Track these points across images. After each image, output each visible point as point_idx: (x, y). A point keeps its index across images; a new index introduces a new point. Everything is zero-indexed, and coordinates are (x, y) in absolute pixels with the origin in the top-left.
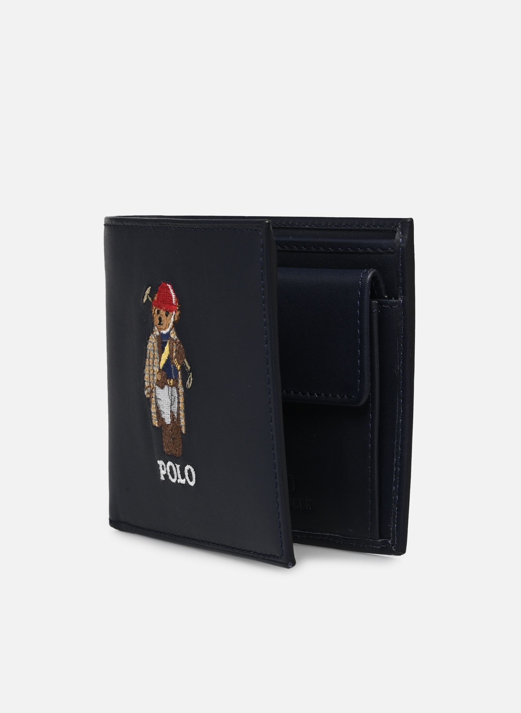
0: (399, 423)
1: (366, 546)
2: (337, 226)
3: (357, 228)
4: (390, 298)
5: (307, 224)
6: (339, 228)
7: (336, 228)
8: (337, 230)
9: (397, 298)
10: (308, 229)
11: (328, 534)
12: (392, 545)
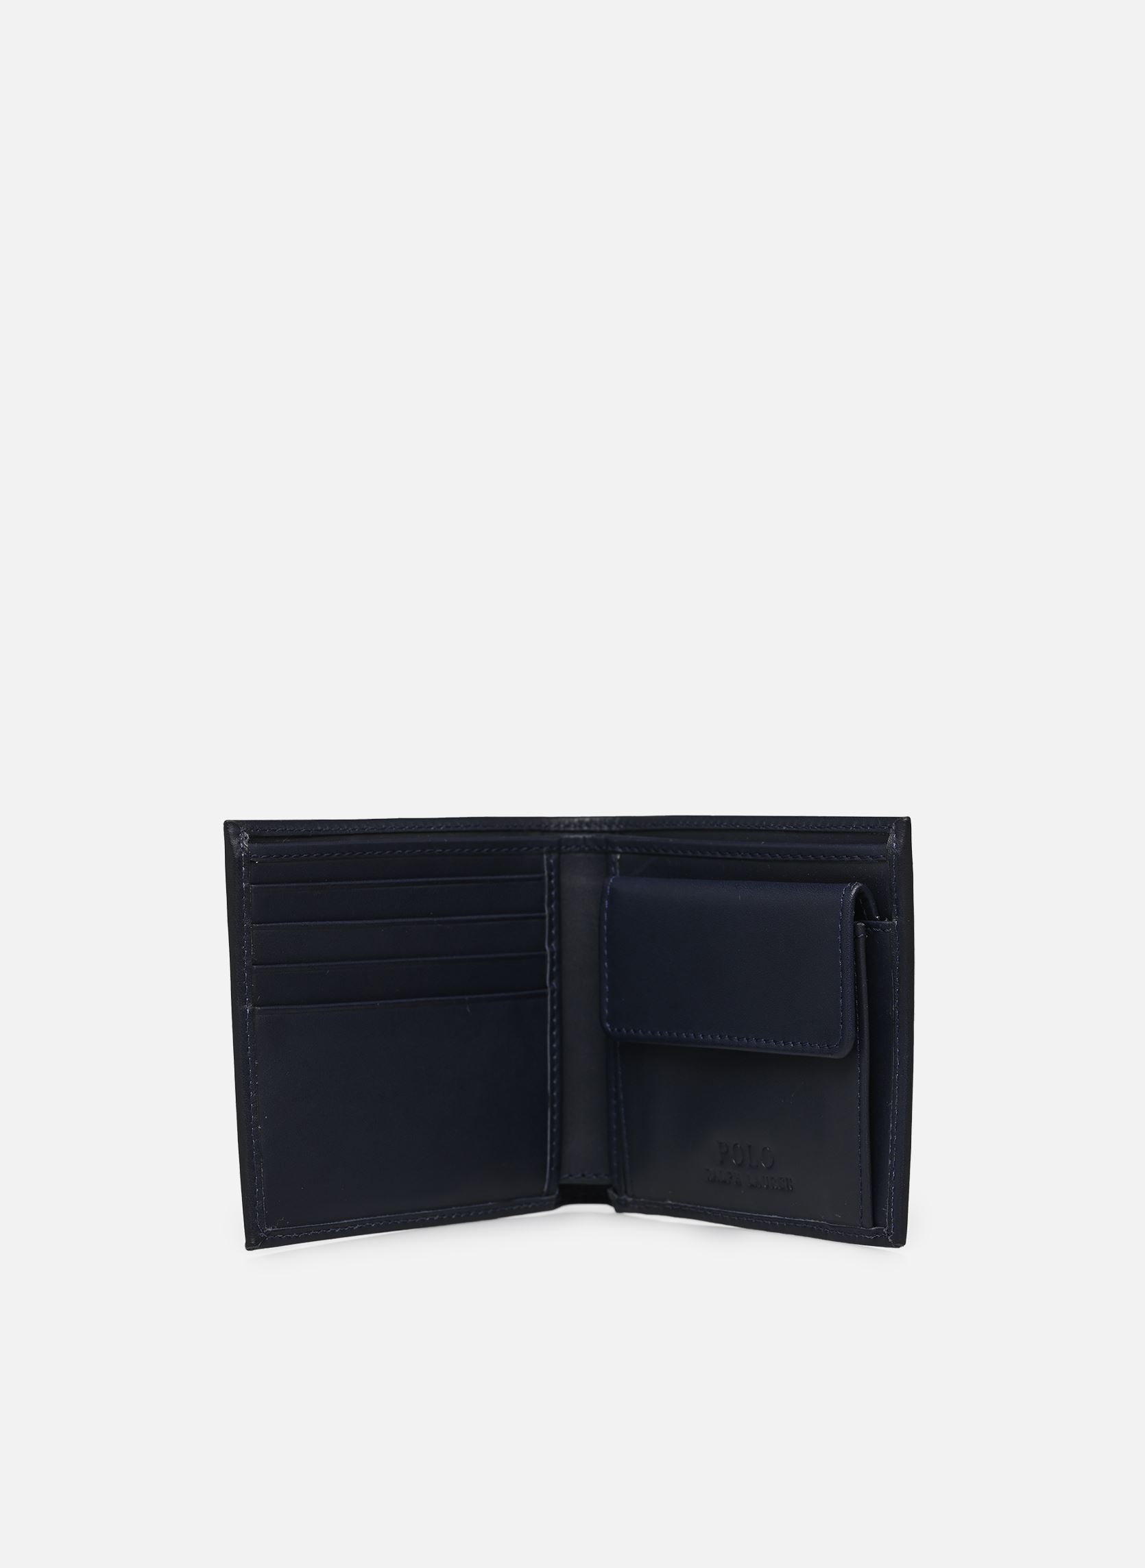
0: (895, 1079)
1: (857, 1236)
2: (820, 827)
3: (844, 829)
4: (882, 919)
5: (785, 826)
6: (822, 830)
7: (819, 830)
8: (820, 832)
9: (890, 919)
10: (785, 831)
11: (812, 1221)
12: (888, 1235)
